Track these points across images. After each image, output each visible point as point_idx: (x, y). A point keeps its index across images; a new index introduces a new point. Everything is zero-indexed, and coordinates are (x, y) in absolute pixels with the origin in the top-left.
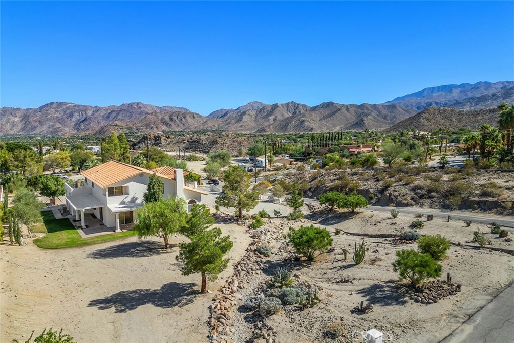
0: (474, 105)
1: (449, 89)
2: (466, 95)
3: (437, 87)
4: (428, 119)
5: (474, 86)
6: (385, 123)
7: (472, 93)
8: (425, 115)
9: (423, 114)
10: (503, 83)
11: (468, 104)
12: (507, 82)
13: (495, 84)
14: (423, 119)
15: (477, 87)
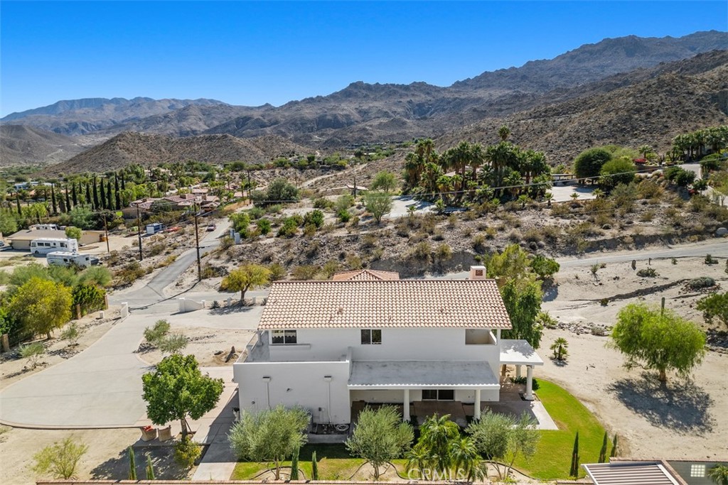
0: (142, 128)
1: (98, 103)
2: (125, 114)
3: (78, 100)
4: (128, 150)
5: (131, 103)
6: (14, 154)
7: (132, 111)
8: (122, 143)
9: (119, 143)
10: (169, 101)
11: (134, 126)
12: (173, 100)
13: (159, 101)
14: (121, 149)
15: (137, 103)
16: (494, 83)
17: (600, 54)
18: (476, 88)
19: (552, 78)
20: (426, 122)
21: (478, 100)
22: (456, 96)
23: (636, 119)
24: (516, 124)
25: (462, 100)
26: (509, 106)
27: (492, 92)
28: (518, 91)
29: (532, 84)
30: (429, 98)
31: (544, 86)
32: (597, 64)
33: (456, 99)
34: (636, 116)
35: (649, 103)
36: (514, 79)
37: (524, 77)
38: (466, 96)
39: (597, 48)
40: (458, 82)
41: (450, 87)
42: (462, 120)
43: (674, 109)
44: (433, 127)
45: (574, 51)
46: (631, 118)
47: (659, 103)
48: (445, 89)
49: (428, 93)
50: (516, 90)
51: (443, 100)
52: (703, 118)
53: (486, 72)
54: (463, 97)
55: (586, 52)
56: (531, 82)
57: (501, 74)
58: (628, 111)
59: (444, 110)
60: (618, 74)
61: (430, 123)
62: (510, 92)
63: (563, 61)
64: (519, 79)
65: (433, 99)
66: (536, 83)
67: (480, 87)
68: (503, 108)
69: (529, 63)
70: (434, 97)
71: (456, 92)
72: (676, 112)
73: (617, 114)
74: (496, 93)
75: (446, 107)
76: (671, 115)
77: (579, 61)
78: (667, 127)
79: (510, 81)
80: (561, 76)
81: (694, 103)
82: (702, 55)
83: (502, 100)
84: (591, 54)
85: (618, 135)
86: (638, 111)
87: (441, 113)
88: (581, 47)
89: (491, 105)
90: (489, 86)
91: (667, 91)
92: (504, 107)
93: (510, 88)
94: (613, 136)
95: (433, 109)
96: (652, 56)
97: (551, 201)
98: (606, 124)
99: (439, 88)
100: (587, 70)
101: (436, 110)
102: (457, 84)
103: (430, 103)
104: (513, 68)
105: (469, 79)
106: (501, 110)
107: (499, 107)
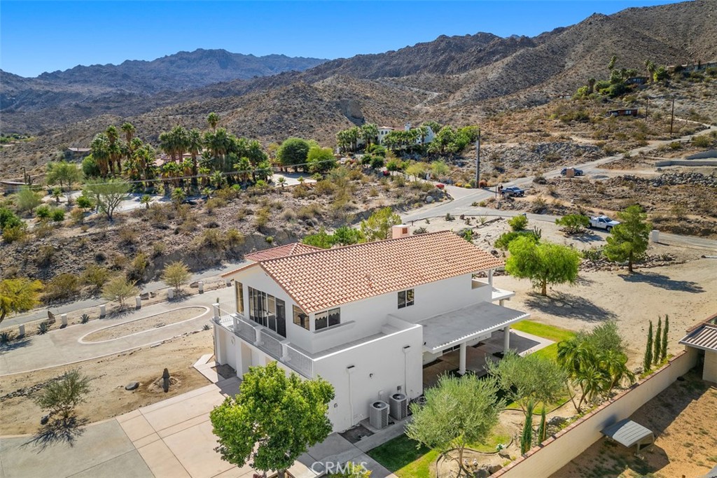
16: (92, 79)
17: (198, 63)
18: (70, 83)
19: (155, 80)
20: (14, 116)
21: (77, 95)
22: (47, 88)
23: (287, 119)
24: (165, 120)
25: (55, 93)
26: (117, 105)
27: (92, 88)
28: (122, 90)
29: (135, 84)
30: (10, 89)
31: (149, 87)
32: (196, 72)
33: (47, 92)
34: (286, 117)
35: (292, 106)
36: (113, 77)
37: (125, 76)
38: (61, 90)
39: (193, 57)
40: (45, 74)
41: (37, 78)
42: (63, 116)
43: (312, 112)
44: (25, 122)
45: (172, 56)
46: (283, 118)
47: (300, 106)
48: (30, 80)
49: (7, 83)
50: (119, 88)
51: (31, 91)
52: (335, 120)
53: (79, 66)
54: (55, 90)
55: (183, 59)
56: (134, 82)
57: (97, 69)
58: (278, 111)
59: (33, 104)
60: (221, 83)
61: (20, 117)
62: (113, 90)
63: (162, 64)
64: (119, 78)
65: (15, 90)
66: (140, 83)
67: (76, 82)
68: (110, 106)
69: (127, 62)
70: (16, 88)
71: (46, 85)
72: (314, 115)
73: (269, 113)
74: (98, 90)
75: (36, 101)
76: (312, 117)
77: (179, 67)
78: (312, 126)
79: (110, 78)
80: (164, 79)
81: (325, 108)
82: (284, 73)
83: (105, 98)
84: (189, 61)
85: (276, 132)
86: (286, 112)
87: (31, 107)
88: (179, 53)
89: (96, 102)
90: (86, 82)
91: (302, 96)
92: (112, 105)
93: (112, 86)
94: (273, 133)
95: (18, 102)
96: (242, 70)
97: (284, 185)
98: (263, 122)
99: (21, 77)
100: (188, 77)
101: (23, 103)
102: (45, 76)
103: (13, 94)
104: (110, 66)
105: (59, 72)
106: (109, 108)
107: (106, 105)
